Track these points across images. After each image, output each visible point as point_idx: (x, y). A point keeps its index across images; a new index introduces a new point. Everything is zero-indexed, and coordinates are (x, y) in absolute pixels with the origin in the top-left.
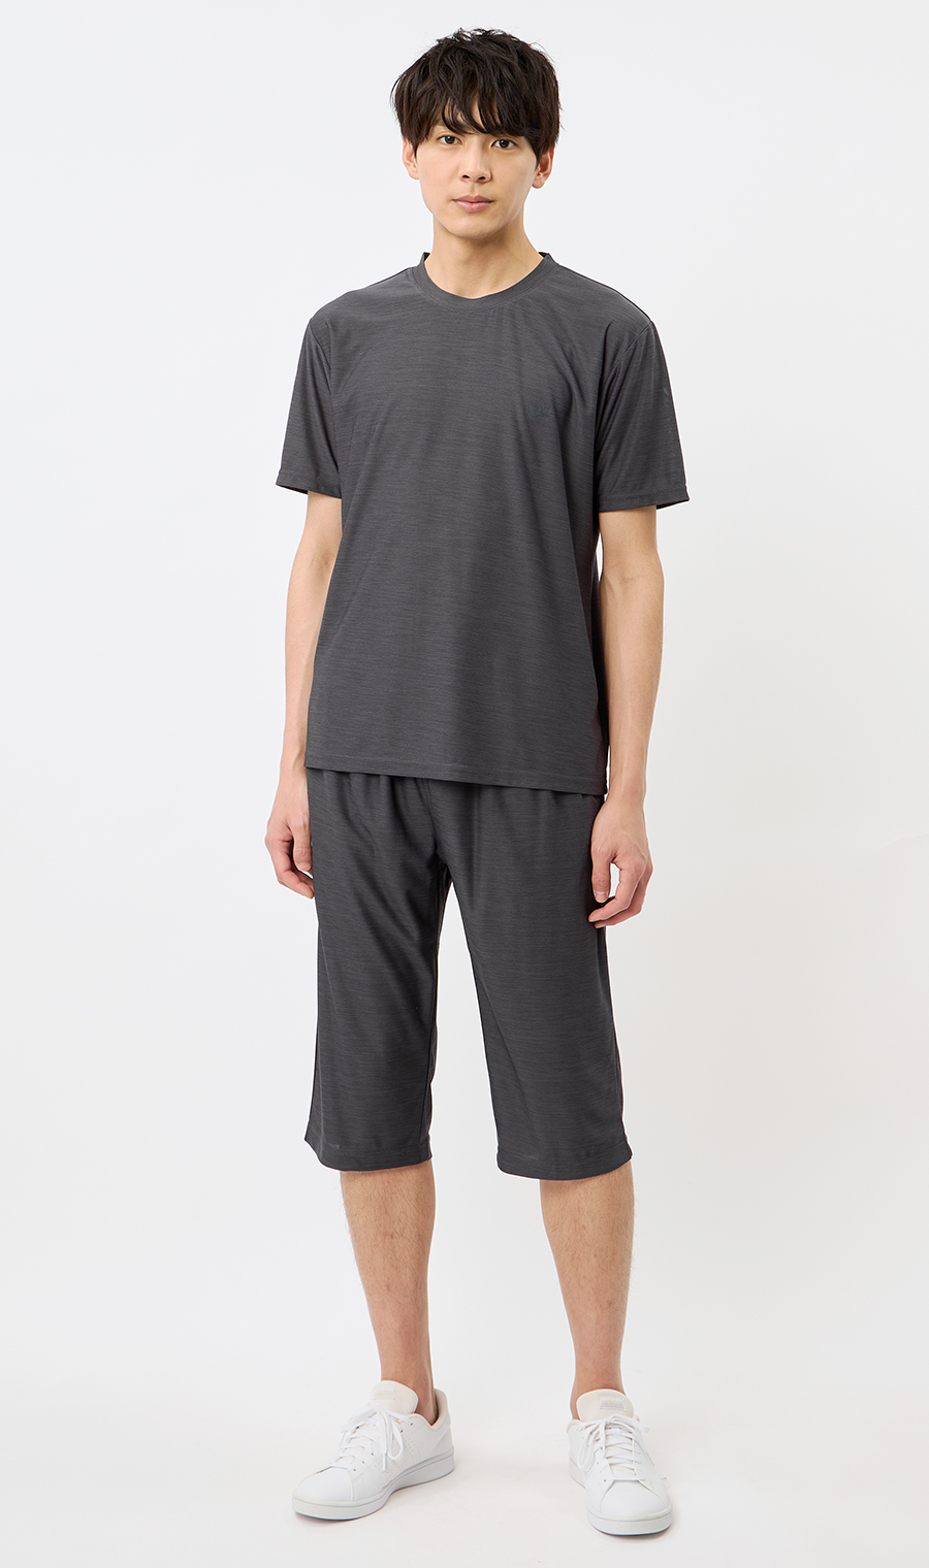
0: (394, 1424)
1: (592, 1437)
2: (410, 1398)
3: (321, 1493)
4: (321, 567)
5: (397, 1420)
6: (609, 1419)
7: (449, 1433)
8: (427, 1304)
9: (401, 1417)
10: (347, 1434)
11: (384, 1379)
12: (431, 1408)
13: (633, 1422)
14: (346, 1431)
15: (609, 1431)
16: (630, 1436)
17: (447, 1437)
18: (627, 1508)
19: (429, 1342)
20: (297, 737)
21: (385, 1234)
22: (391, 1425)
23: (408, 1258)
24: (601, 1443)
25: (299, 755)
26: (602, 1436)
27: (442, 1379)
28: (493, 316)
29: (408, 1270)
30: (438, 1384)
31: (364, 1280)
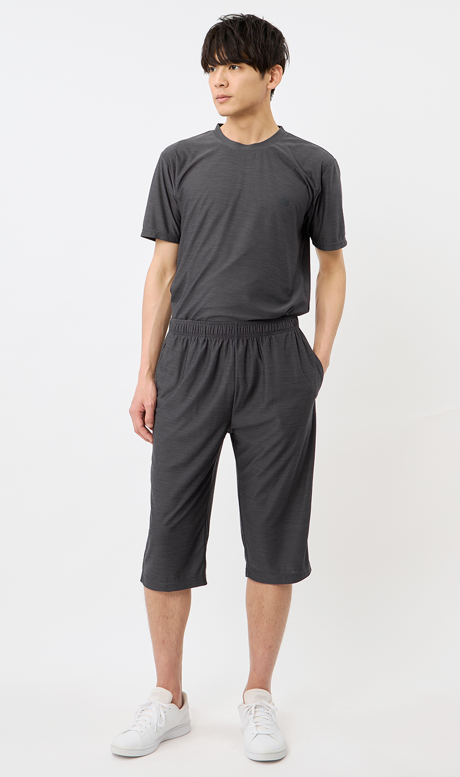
0: (161, 708)
1: (249, 711)
2: (168, 695)
3: (125, 743)
4: (162, 276)
5: (163, 707)
6: (258, 703)
7: (188, 713)
8: (182, 651)
9: (165, 705)
10: (138, 713)
11: (157, 686)
12: (180, 700)
13: (270, 705)
14: (137, 712)
15: (257, 709)
16: (268, 712)
17: (187, 714)
18: (263, 748)
19: (181, 669)
20: (148, 361)
21: (164, 616)
22: (160, 709)
23: (175, 629)
24: (252, 716)
25: (149, 370)
26: (253, 712)
27: (186, 687)
28: (258, 154)
29: (174, 635)
30: (184, 689)
31: (152, 637)
